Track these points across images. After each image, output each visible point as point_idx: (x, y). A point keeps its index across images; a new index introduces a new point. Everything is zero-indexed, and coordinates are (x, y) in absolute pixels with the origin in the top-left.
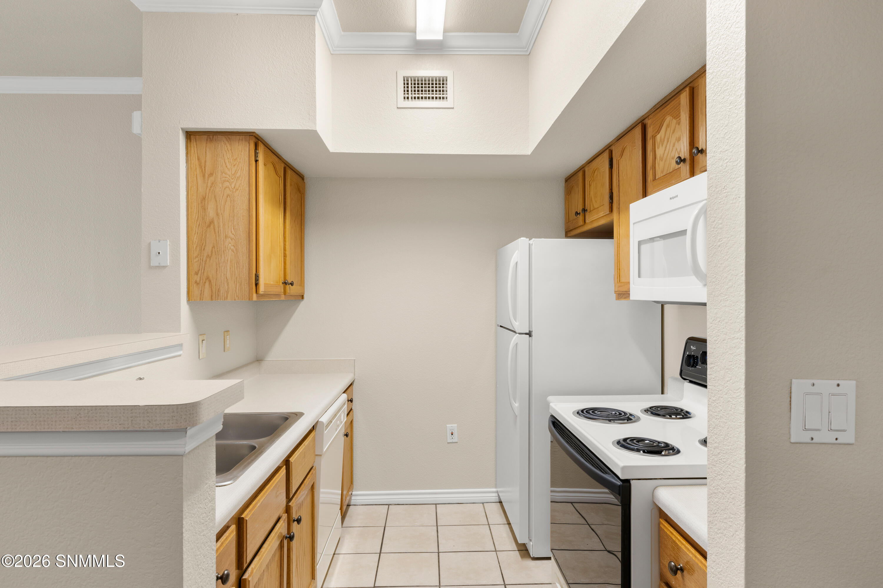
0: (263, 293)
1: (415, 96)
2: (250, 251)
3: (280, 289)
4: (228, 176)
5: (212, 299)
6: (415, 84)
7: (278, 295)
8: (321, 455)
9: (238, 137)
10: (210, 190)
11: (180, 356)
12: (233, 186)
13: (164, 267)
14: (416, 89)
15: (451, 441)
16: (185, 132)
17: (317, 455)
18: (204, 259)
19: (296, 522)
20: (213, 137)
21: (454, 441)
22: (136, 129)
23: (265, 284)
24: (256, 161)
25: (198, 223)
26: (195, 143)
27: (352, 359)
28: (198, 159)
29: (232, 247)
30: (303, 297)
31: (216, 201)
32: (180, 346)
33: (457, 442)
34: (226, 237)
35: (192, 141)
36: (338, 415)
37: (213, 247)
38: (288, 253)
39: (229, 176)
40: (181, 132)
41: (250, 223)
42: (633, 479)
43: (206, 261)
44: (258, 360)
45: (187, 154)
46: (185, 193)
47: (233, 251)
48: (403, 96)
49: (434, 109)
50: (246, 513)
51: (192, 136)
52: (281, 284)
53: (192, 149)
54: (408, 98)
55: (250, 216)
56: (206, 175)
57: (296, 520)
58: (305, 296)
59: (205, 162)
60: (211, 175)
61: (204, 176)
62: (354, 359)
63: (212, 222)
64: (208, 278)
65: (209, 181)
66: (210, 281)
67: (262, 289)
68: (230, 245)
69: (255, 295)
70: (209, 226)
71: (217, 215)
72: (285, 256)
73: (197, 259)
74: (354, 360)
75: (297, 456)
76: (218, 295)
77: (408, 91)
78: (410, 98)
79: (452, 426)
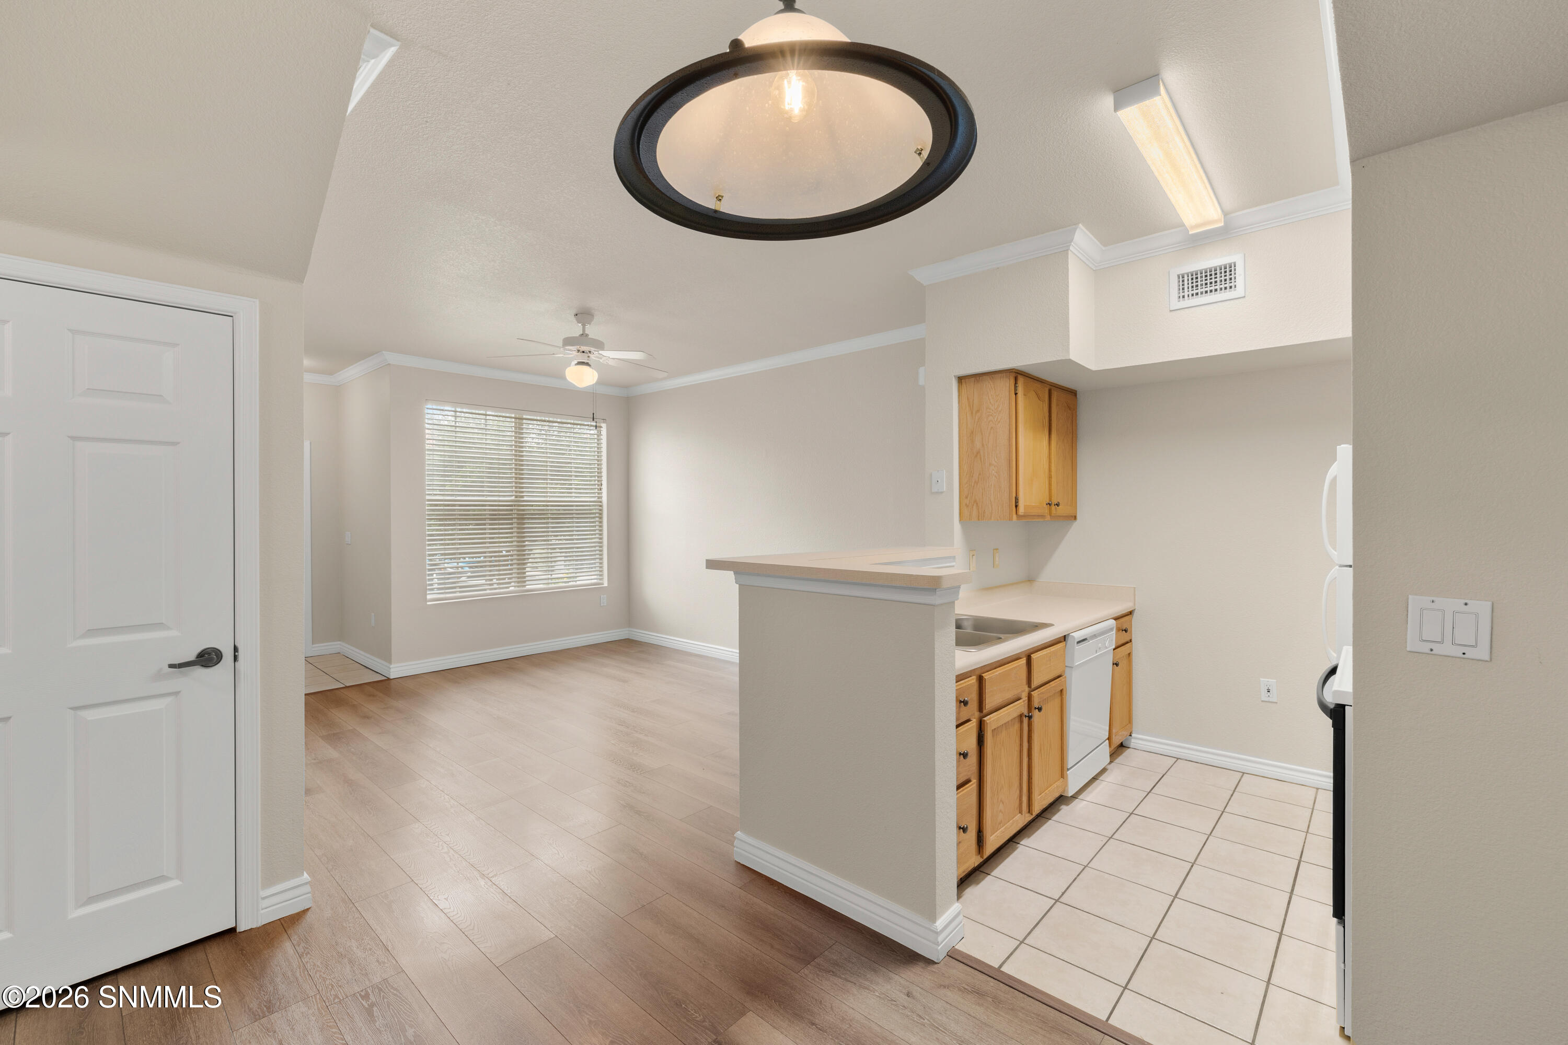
0: (1023, 514)
1: (1192, 292)
2: (1010, 476)
3: (1046, 510)
4: (991, 411)
5: (979, 520)
6: (1192, 279)
7: (1042, 516)
8: (1072, 667)
9: (1000, 375)
10: (977, 424)
11: (953, 566)
12: (996, 419)
13: (942, 493)
14: (1194, 284)
15: (1267, 699)
16: (957, 378)
17: (1066, 666)
18: (973, 485)
19: (1037, 710)
20: (979, 378)
21: (1271, 700)
22: (921, 382)
23: (1025, 506)
24: (1016, 394)
25: (968, 454)
26: (965, 386)
27: (1133, 586)
28: (968, 399)
29: (995, 474)
30: (1075, 518)
31: (982, 434)
32: (953, 558)
33: (1276, 703)
34: (990, 464)
35: (963, 384)
36: (1099, 638)
37: (980, 474)
38: (1053, 474)
39: (993, 411)
40: (954, 379)
41: (1010, 452)
42: (1348, 705)
43: (974, 486)
44: (1030, 580)
45: (959, 396)
46: (958, 429)
47: (996, 477)
48: (1177, 296)
49: (1218, 303)
50: (985, 674)
51: (962, 380)
52: (1045, 505)
53: (963, 388)
54: (1184, 297)
55: (1010, 445)
56: (974, 412)
57: (1037, 708)
58: (1078, 517)
59: (973, 400)
60: (978, 411)
61: (972, 413)
62: (1135, 586)
63: (978, 452)
64: (975, 501)
65: (977, 417)
66: (977, 504)
67: (1021, 510)
68: (993, 472)
69: (1015, 516)
70: (976, 456)
71: (983, 445)
72: (1050, 477)
73: (967, 485)
74: (1135, 588)
75: (1039, 655)
76: (984, 516)
77: (1183, 289)
78: (1186, 296)
79: (1268, 681)
